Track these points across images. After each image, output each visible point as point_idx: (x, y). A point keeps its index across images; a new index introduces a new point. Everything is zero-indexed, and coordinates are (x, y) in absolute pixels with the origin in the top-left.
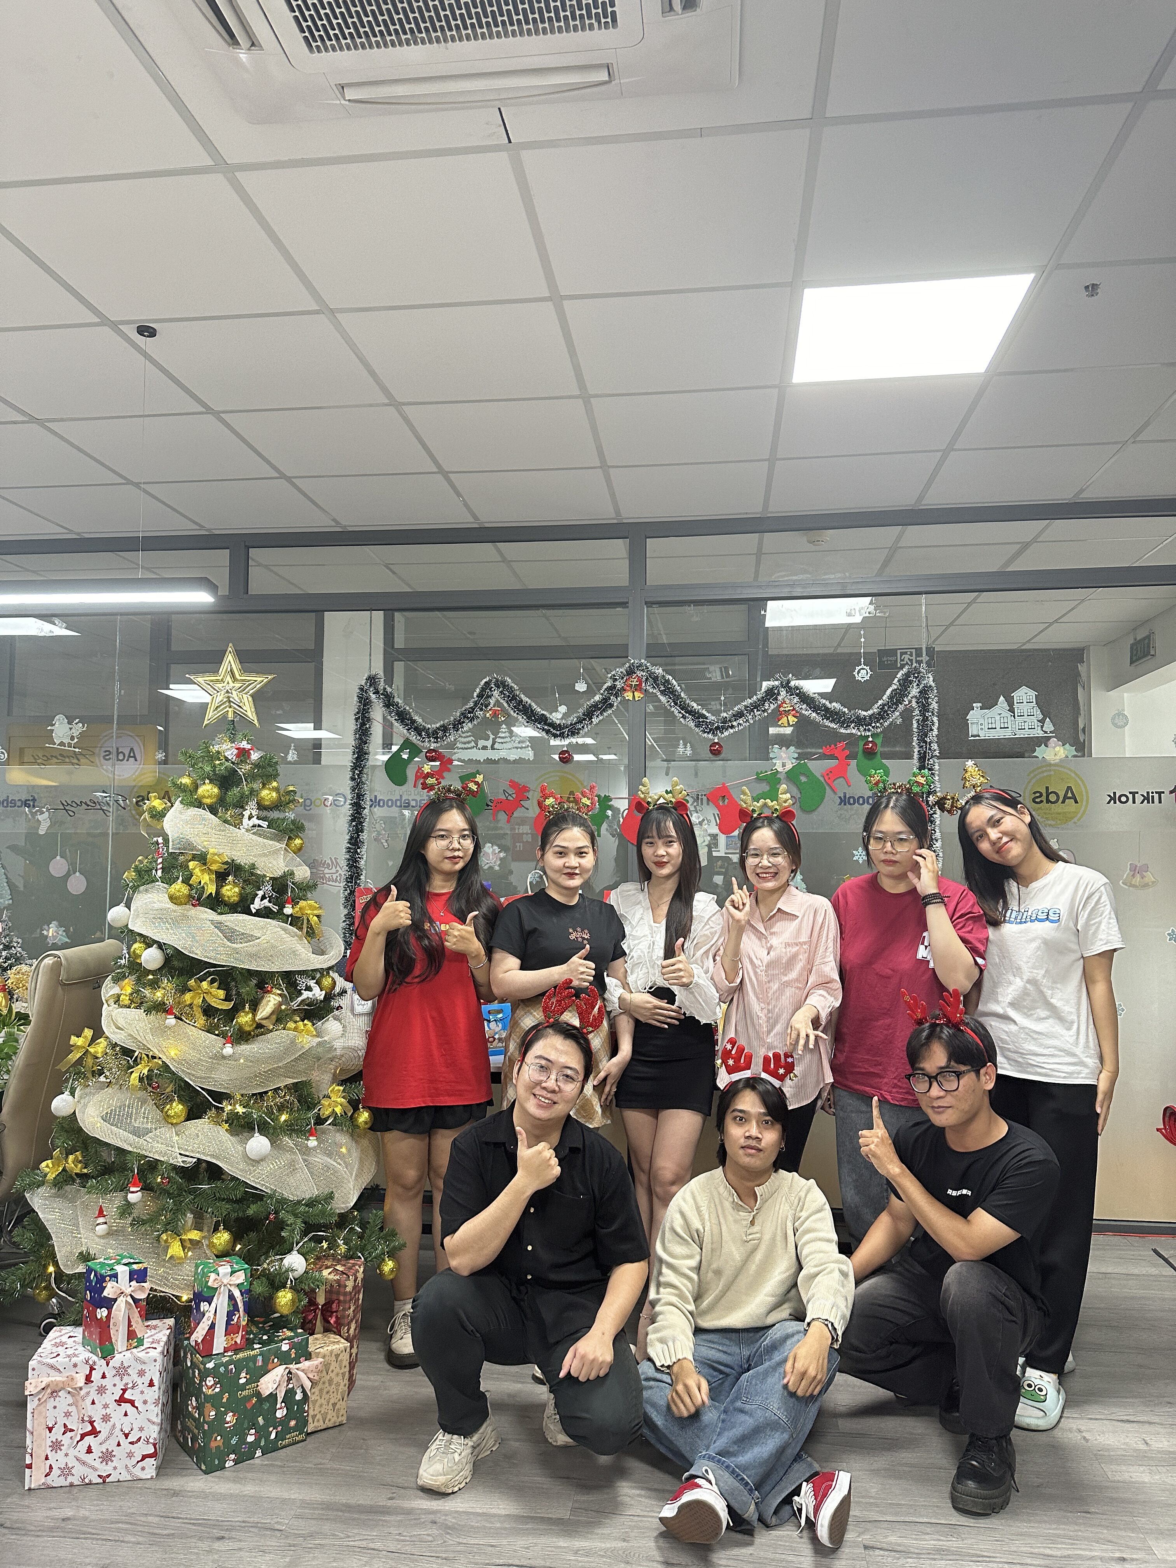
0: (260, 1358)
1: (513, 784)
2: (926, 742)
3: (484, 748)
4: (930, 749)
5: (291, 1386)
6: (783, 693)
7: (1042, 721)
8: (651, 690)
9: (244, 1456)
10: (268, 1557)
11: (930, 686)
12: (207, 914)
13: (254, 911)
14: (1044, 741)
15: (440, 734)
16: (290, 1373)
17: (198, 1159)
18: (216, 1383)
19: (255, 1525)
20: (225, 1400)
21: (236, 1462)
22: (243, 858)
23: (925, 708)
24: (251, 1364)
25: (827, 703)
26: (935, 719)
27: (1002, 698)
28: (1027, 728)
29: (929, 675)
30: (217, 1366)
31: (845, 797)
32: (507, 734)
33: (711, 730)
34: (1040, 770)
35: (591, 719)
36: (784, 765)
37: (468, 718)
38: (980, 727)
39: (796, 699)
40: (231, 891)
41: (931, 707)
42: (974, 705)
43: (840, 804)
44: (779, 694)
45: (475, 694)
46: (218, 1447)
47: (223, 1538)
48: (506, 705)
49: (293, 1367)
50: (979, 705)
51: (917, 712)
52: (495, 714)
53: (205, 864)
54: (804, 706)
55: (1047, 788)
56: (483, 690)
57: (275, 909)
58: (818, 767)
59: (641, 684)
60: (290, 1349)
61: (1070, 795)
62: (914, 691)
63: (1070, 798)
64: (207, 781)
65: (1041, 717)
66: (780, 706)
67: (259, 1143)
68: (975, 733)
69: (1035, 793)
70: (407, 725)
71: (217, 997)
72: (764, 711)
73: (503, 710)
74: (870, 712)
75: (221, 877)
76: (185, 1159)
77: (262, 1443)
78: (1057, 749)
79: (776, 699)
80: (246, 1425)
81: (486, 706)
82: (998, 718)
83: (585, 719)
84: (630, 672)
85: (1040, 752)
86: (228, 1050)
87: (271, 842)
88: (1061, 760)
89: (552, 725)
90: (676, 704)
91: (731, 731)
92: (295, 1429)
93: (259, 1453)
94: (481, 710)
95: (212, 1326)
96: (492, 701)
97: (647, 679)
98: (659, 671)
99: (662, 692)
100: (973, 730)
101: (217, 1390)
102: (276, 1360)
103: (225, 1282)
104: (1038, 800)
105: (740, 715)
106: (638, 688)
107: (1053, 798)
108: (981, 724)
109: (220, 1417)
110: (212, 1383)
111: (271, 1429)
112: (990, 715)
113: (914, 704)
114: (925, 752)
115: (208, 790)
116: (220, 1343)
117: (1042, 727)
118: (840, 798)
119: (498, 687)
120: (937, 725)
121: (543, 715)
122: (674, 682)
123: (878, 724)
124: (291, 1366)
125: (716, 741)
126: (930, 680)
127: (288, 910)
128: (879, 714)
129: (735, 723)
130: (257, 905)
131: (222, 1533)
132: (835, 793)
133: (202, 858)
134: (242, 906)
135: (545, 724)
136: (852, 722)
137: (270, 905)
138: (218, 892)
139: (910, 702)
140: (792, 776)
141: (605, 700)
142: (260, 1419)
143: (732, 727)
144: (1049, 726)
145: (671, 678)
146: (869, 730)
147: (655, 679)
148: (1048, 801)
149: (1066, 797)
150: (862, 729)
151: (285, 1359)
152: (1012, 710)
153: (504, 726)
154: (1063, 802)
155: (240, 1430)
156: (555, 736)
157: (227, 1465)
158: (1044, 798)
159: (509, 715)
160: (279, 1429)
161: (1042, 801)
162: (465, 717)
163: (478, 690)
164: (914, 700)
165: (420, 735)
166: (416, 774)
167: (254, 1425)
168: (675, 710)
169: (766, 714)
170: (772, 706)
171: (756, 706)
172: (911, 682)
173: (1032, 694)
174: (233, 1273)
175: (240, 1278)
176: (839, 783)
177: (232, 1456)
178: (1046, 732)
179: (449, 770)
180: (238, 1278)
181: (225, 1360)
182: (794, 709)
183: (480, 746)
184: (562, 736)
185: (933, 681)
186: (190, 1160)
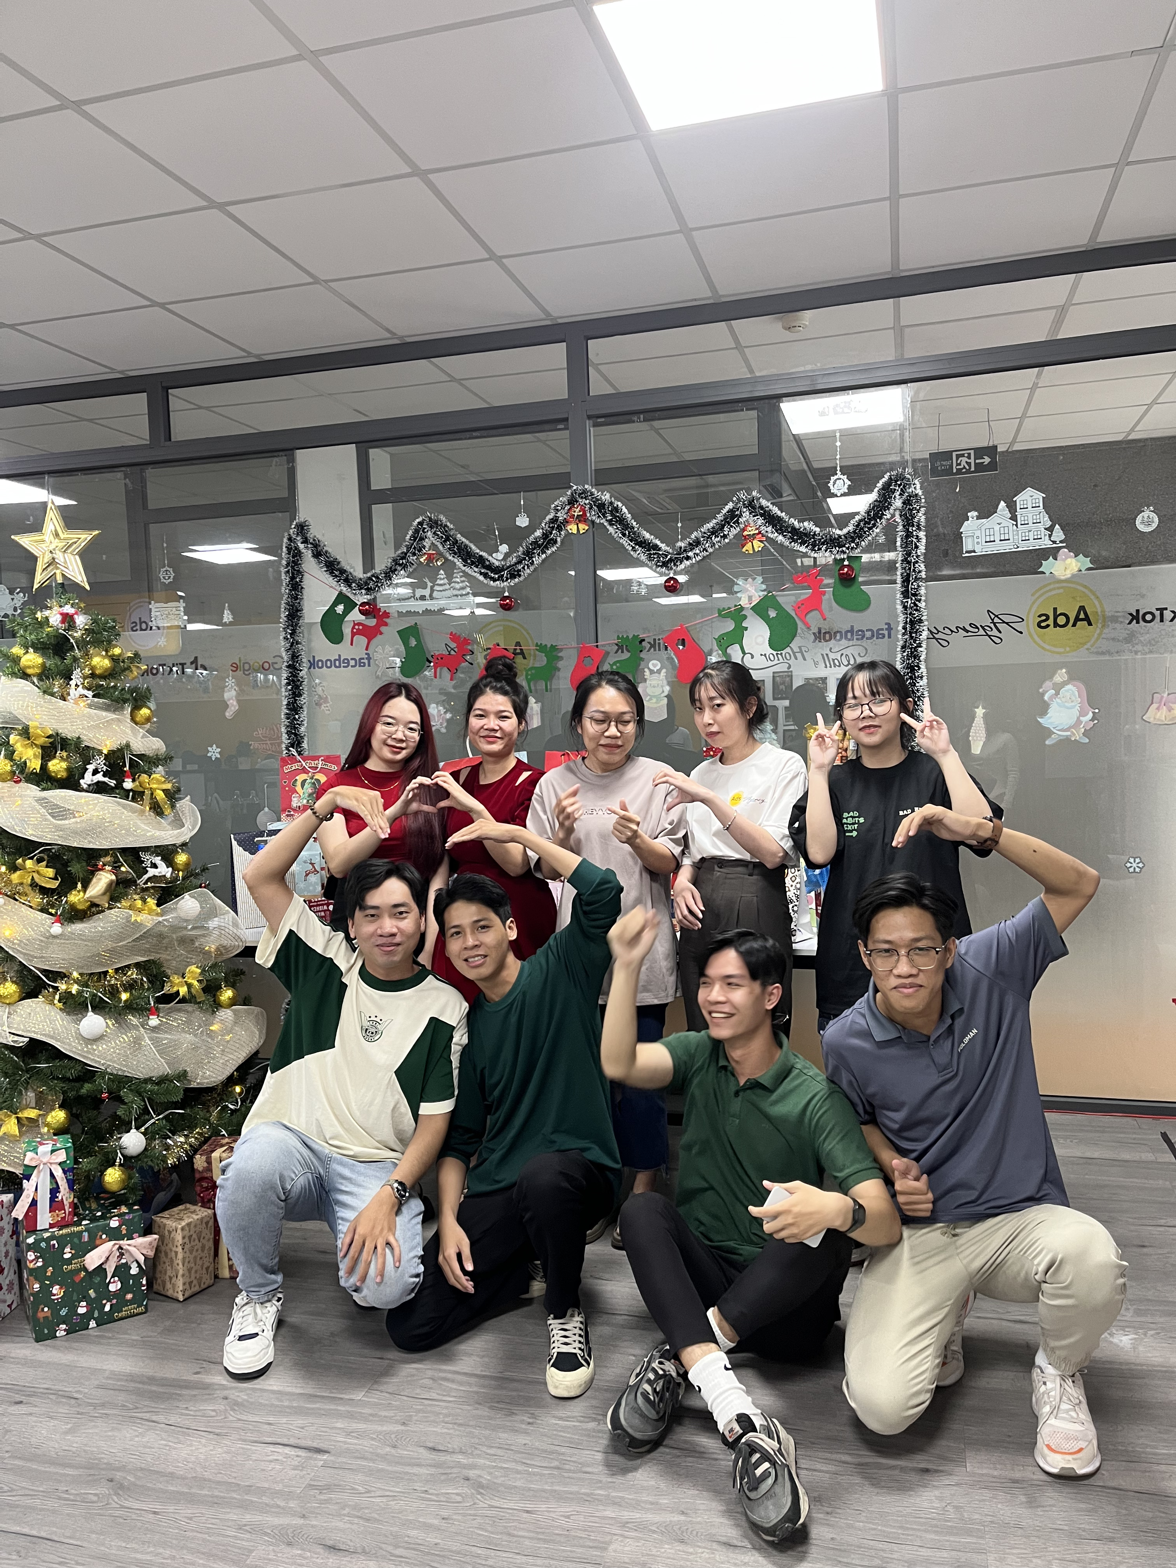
0: (86, 1234)
1: (454, 637)
2: (909, 563)
3: (423, 598)
4: (914, 570)
5: (123, 1261)
6: (746, 514)
7: (1050, 529)
8: (598, 521)
9: (77, 1326)
10: (53, 1423)
11: (916, 495)
12: (33, 790)
13: (85, 786)
14: (1053, 553)
15: (371, 585)
16: (120, 1248)
17: (31, 1039)
18: (37, 1258)
19: (56, 1393)
20: (49, 1274)
21: (68, 1332)
22: (69, 731)
23: (908, 520)
24: (76, 1240)
25: (796, 523)
26: (922, 534)
27: (1002, 504)
28: (1031, 538)
29: (916, 481)
30: (37, 1242)
31: (820, 632)
32: (446, 581)
33: (663, 562)
34: (1048, 588)
35: (531, 558)
36: (750, 598)
37: (400, 565)
38: (976, 540)
39: (760, 521)
40: (57, 766)
41: (916, 520)
42: (969, 514)
43: (814, 642)
44: (741, 516)
45: (408, 537)
46: (46, 1318)
47: (21, 1402)
48: (441, 547)
49: (124, 1243)
50: (975, 514)
51: (900, 528)
52: (430, 558)
53: (29, 739)
54: (770, 529)
55: (1055, 609)
56: (417, 531)
57: (113, 783)
58: (789, 599)
59: (585, 514)
60: (120, 1226)
61: (1082, 616)
62: (898, 503)
63: (1082, 620)
64: (31, 650)
65: (1049, 523)
66: (744, 530)
67: (93, 1023)
68: (970, 548)
69: (1040, 616)
70: (336, 576)
71: (47, 875)
72: (725, 537)
73: (441, 555)
74: (845, 531)
75: (48, 753)
76: (16, 1038)
77: (96, 1315)
78: (1069, 561)
79: (737, 522)
80: (75, 1298)
81: (420, 550)
82: (997, 528)
83: (525, 559)
84: (572, 502)
85: (1047, 566)
86: (57, 929)
87: (104, 714)
88: (1073, 576)
89: (490, 567)
90: (624, 535)
91: (688, 563)
92: (131, 1302)
93: (93, 1324)
94: (414, 554)
95: (34, 1203)
96: (427, 543)
97: (591, 508)
98: (606, 497)
99: (610, 522)
100: (968, 545)
101: (40, 1264)
102: (104, 1236)
103: (45, 1160)
104: (1043, 624)
105: (697, 543)
106: (582, 519)
107: (1061, 620)
108: (978, 537)
109: (46, 1290)
110: (33, 1257)
111: (104, 1302)
112: (988, 526)
113: (898, 518)
114: (908, 575)
115: (32, 660)
116: (44, 1218)
117: (1050, 536)
118: (814, 634)
119: (431, 527)
120: (924, 541)
121: (481, 556)
122: (624, 510)
123: (853, 545)
124: (121, 1242)
125: (671, 575)
126: (917, 488)
127: (128, 784)
128: (854, 532)
129: (690, 554)
130: (88, 779)
131: (23, 1398)
132: (809, 628)
133: (25, 733)
134: (71, 782)
135: (484, 567)
136: (823, 544)
137: (106, 780)
138: (44, 767)
139: (893, 516)
140: (760, 610)
141: (545, 536)
142: (91, 1292)
143: (688, 558)
144: (1059, 534)
145: (620, 504)
146: (844, 552)
147: (601, 506)
148: (1056, 625)
149: (1077, 619)
150: (835, 550)
151: (115, 1234)
152: (1014, 518)
153: (442, 572)
154: (1074, 625)
155: (70, 1301)
156: (494, 580)
157: (58, 1334)
158: (1051, 622)
159: (446, 559)
160: (114, 1301)
161: (1048, 626)
162: (396, 564)
163: (410, 533)
164: (897, 513)
165: (350, 586)
166: (352, 631)
167: (86, 1297)
168: (625, 541)
169: (727, 540)
170: (734, 531)
171: (714, 532)
172: (894, 491)
173: (1039, 496)
174: (53, 1151)
175: (62, 1156)
176: (813, 618)
177: (63, 1327)
178: (1054, 542)
179: (386, 624)
180: (57, 1156)
181: (46, 1235)
182: (760, 533)
183: (418, 595)
184: (501, 578)
185: (921, 489)
186: (21, 1039)
